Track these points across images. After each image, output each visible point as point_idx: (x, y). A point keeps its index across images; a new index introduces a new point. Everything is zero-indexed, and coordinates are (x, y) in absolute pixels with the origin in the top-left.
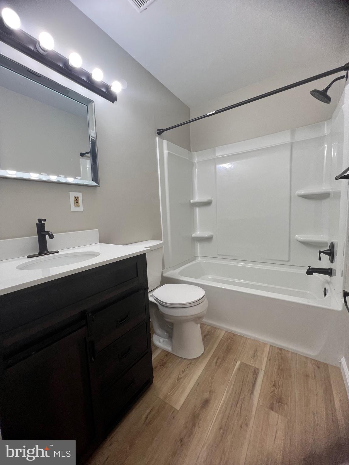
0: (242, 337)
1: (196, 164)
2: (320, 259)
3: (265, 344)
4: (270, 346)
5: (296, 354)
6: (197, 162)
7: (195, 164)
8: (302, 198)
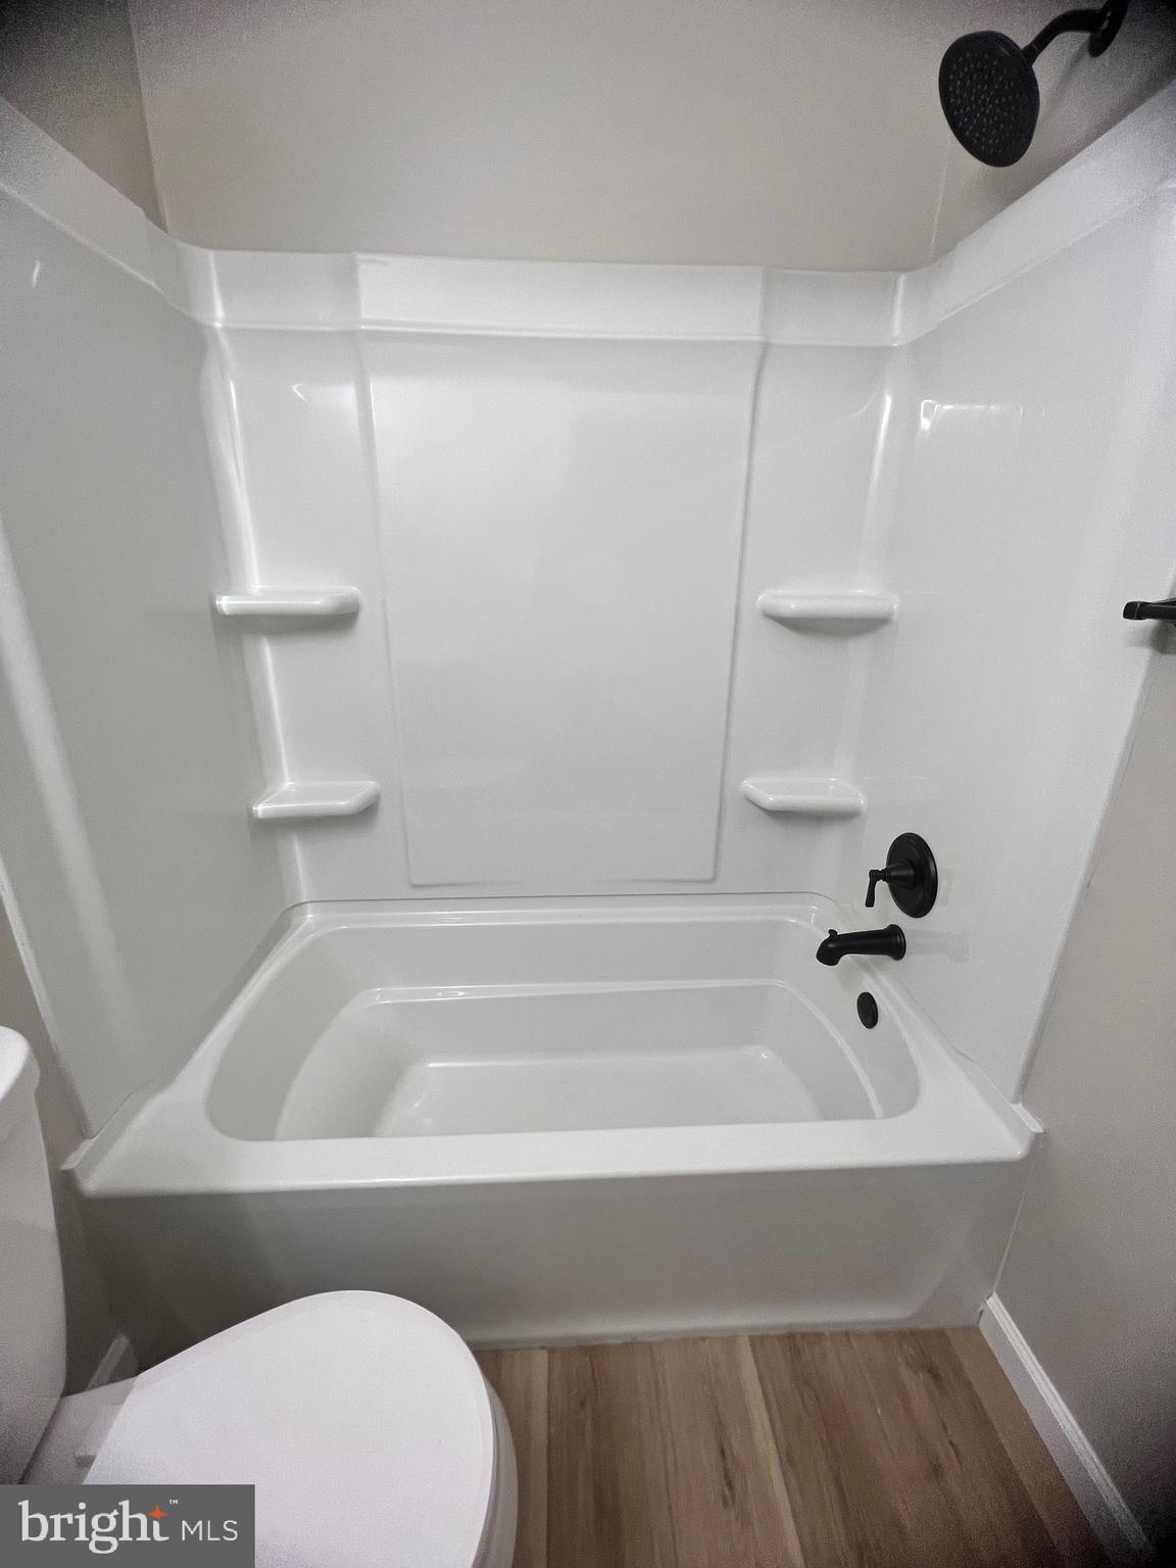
0: (630, 1347)
1: (224, 341)
2: (870, 902)
3: (729, 1340)
4: (752, 1339)
5: (847, 1334)
6: (227, 330)
7: (216, 339)
8: (780, 626)
